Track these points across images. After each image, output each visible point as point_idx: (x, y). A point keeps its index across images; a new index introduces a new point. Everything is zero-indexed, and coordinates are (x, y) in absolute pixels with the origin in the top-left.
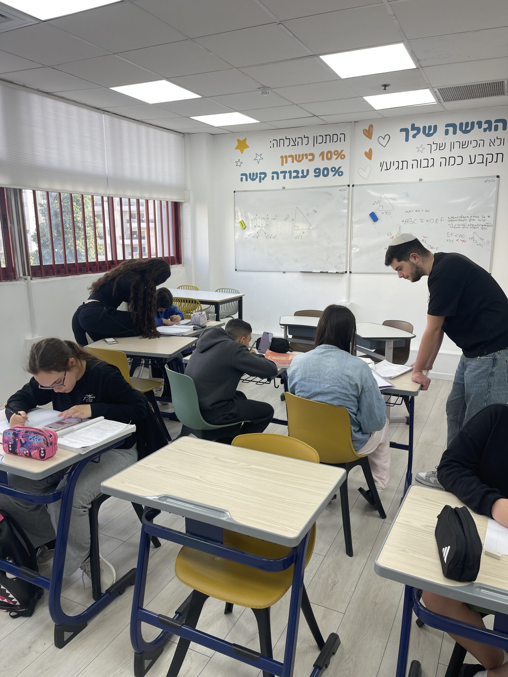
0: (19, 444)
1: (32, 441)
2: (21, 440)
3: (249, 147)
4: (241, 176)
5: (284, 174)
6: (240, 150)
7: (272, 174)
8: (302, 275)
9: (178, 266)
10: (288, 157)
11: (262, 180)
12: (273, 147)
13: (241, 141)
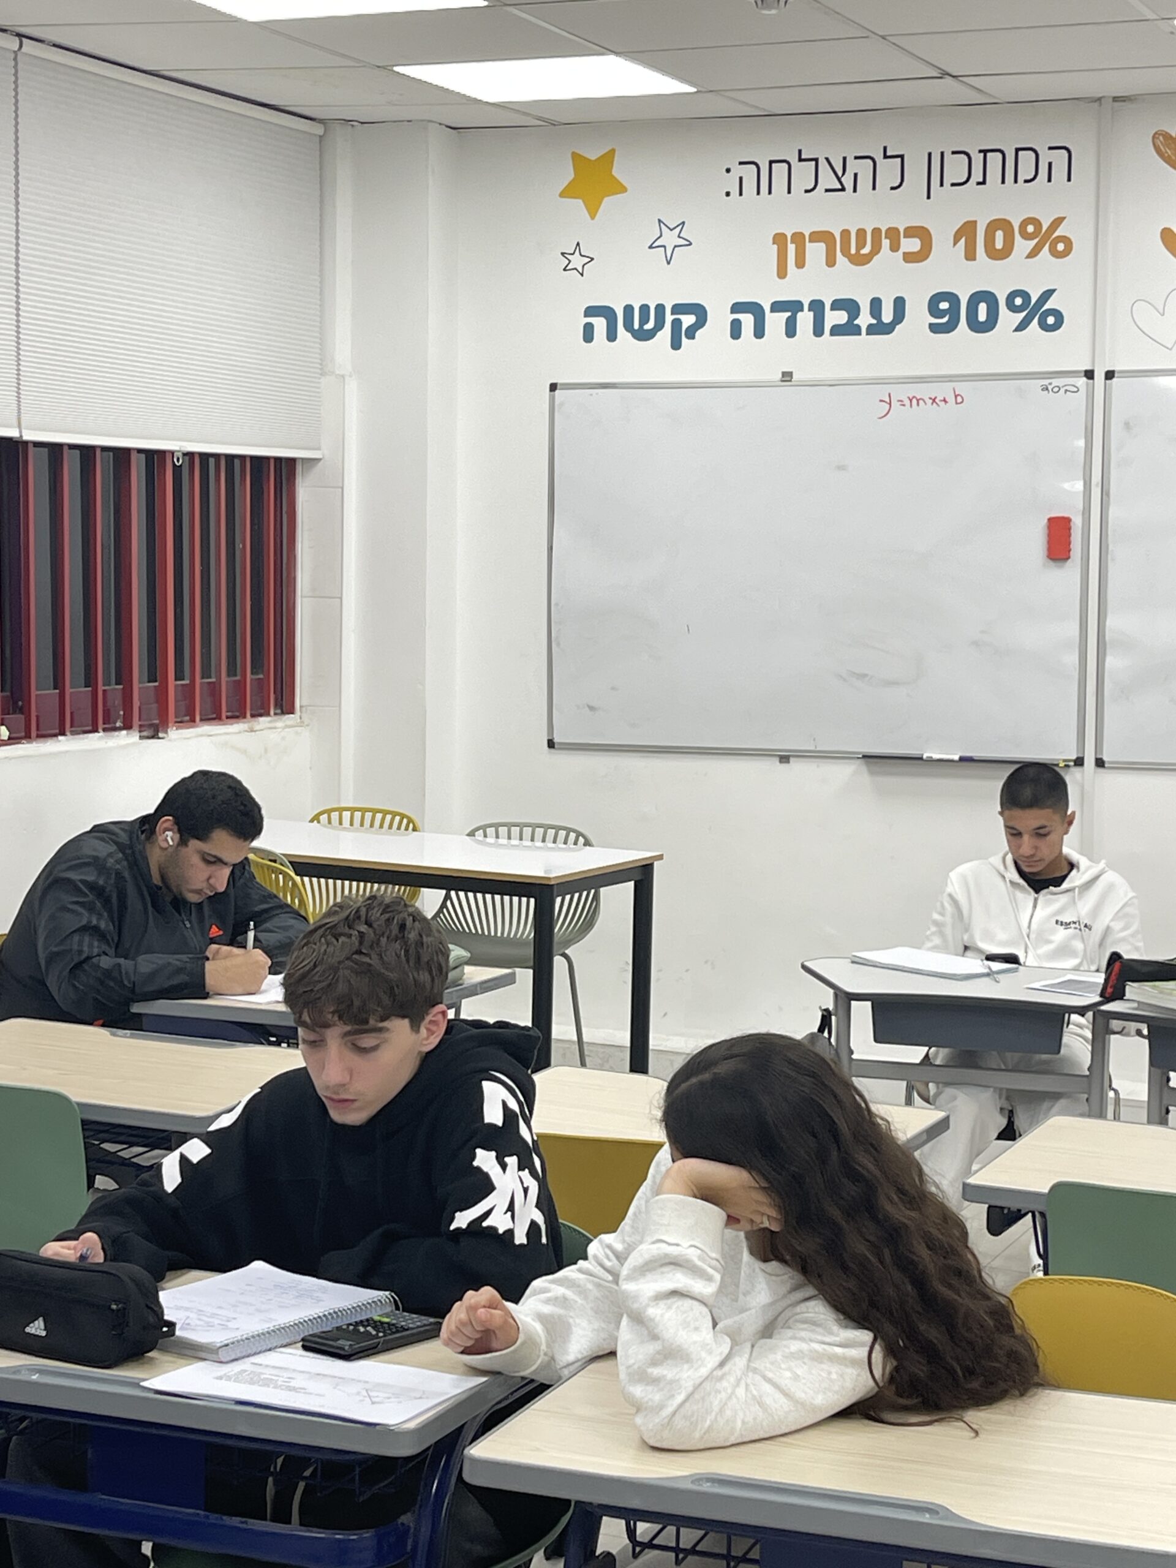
3: (624, 190)
4: (586, 316)
5: (789, 314)
6: (584, 202)
7: (732, 312)
8: (872, 773)
9: (279, 724)
10: (810, 241)
11: (684, 338)
12: (741, 194)
13: (589, 160)
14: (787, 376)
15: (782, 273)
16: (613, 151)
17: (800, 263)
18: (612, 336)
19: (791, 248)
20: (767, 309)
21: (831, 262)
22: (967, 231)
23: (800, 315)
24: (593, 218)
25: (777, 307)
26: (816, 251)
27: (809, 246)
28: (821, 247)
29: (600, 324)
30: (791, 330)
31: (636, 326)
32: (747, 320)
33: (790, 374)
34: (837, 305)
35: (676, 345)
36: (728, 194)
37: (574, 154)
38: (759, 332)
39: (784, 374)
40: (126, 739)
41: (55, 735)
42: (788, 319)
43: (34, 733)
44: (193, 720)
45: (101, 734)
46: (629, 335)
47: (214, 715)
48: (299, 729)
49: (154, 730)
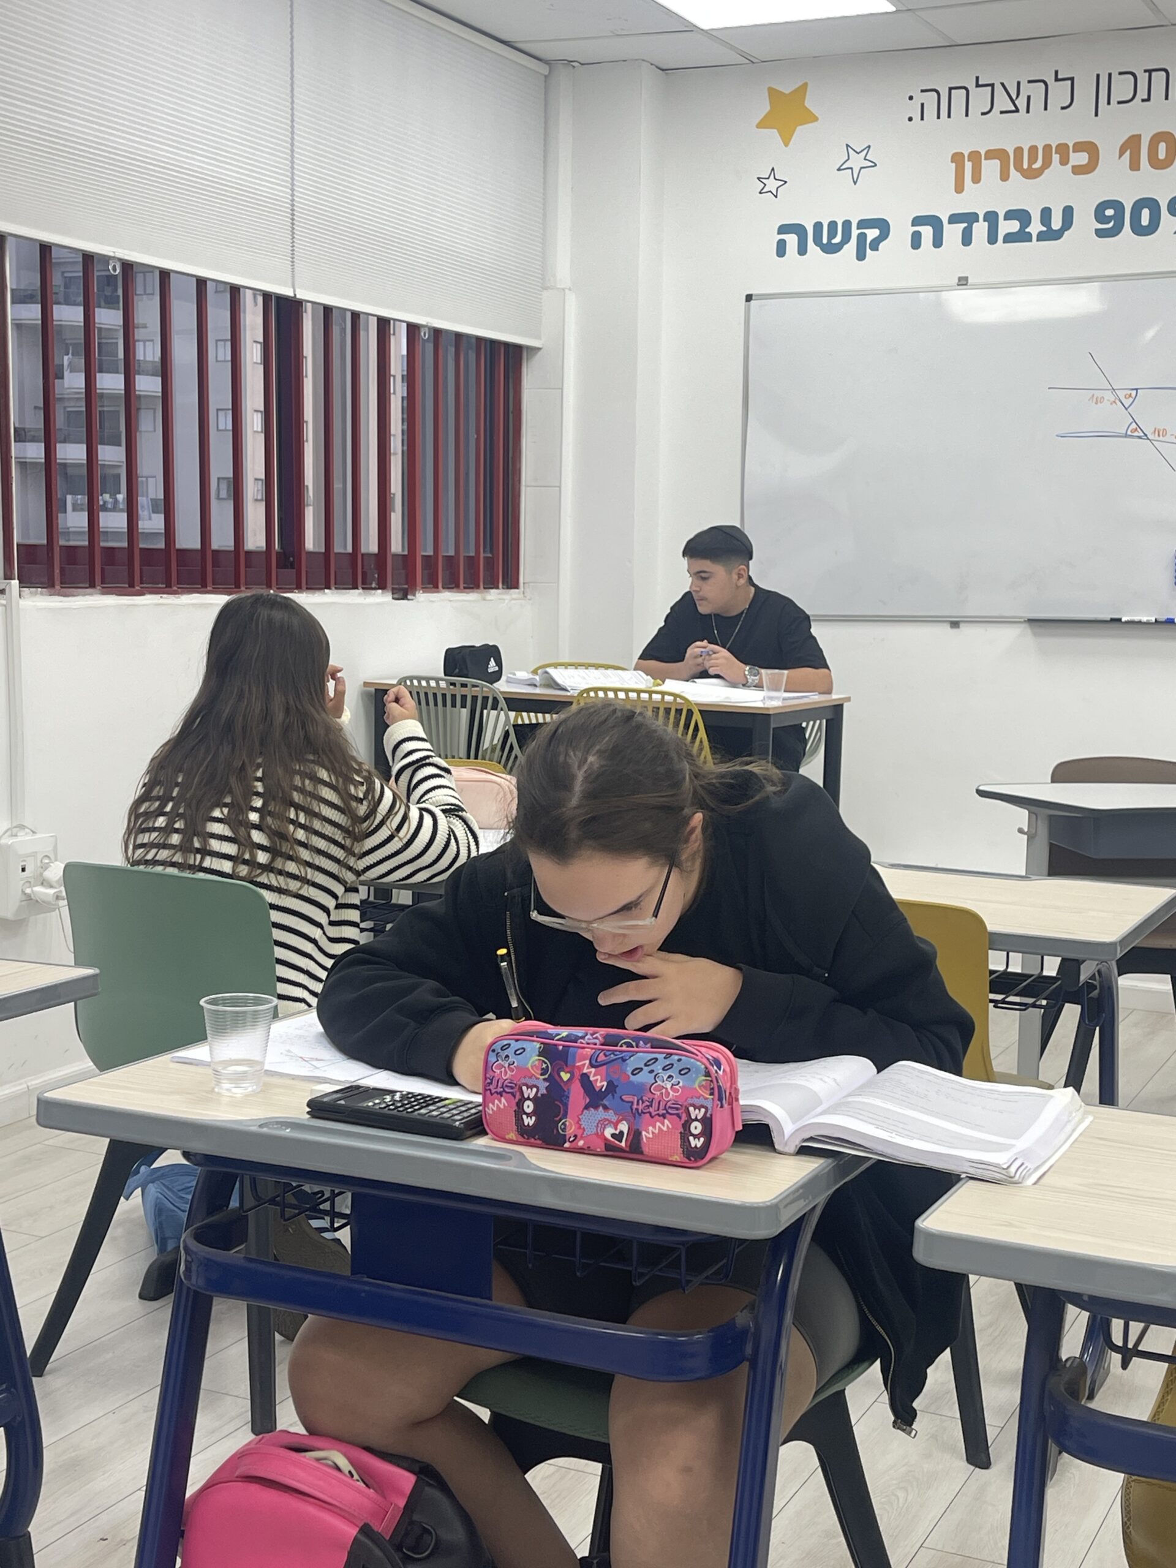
0: (577, 1096)
1: (644, 1077)
2: (585, 1077)
3: (816, 119)
4: (779, 233)
5: (966, 225)
6: (778, 131)
7: (913, 225)
8: (1035, 634)
9: (507, 597)
10: (986, 159)
11: (868, 250)
12: (922, 119)
13: (784, 94)
14: (963, 280)
15: (959, 188)
16: (806, 84)
17: (976, 179)
18: (802, 250)
19: (968, 166)
20: (945, 221)
21: (1005, 176)
22: (1132, 145)
23: (975, 225)
24: (786, 145)
25: (954, 219)
26: (991, 168)
27: (984, 163)
28: (996, 163)
29: (792, 240)
30: (967, 240)
31: (825, 241)
32: (927, 232)
33: (966, 279)
34: (1010, 215)
35: (861, 256)
36: (910, 119)
37: (771, 90)
38: (938, 242)
39: (960, 279)
40: (381, 598)
41: (322, 589)
42: (965, 228)
44: (437, 587)
45: (360, 591)
46: (818, 249)
47: (453, 584)
48: (523, 602)
49: (403, 593)
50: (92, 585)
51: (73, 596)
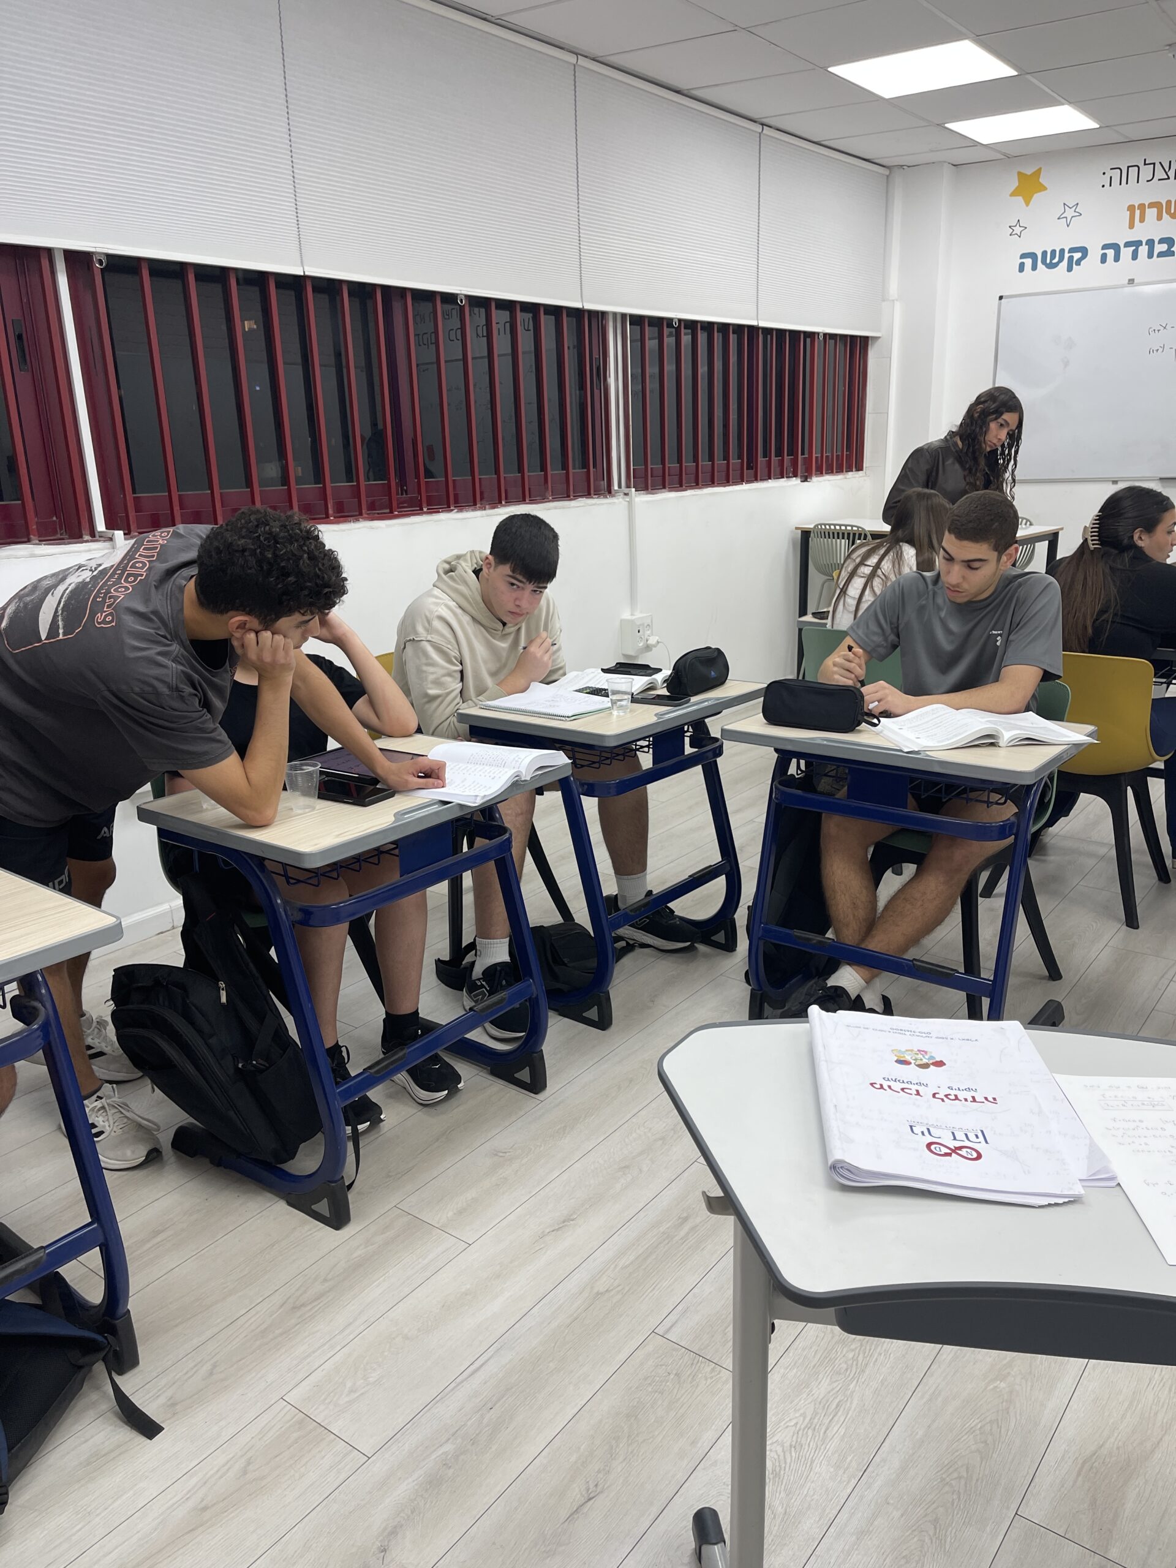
3: (1045, 189)
4: (1021, 258)
5: (1134, 248)
6: (1023, 198)
7: (1103, 249)
9: (857, 476)
10: (1148, 208)
11: (1074, 265)
12: (1110, 185)
13: (1026, 175)
14: (1131, 281)
15: (1132, 226)
16: (1040, 169)
17: (1142, 220)
18: (1034, 267)
19: (1138, 212)
20: (1122, 246)
21: (1159, 218)
23: (1140, 248)
24: (1027, 204)
25: (1127, 244)
26: (1151, 213)
27: (1147, 210)
28: (1155, 210)
29: (1028, 262)
30: (1135, 256)
31: (1048, 261)
32: (1111, 253)
33: (1133, 280)
34: (1161, 241)
35: (1070, 269)
36: (1103, 186)
37: (1019, 173)
38: (1117, 259)
39: (1129, 280)
40: (795, 482)
41: (766, 480)
42: (1134, 251)
43: (759, 478)
44: (822, 473)
45: (785, 479)
46: (1044, 266)
47: (830, 471)
48: (865, 478)
49: (805, 479)
50: (664, 487)
51: (656, 493)
